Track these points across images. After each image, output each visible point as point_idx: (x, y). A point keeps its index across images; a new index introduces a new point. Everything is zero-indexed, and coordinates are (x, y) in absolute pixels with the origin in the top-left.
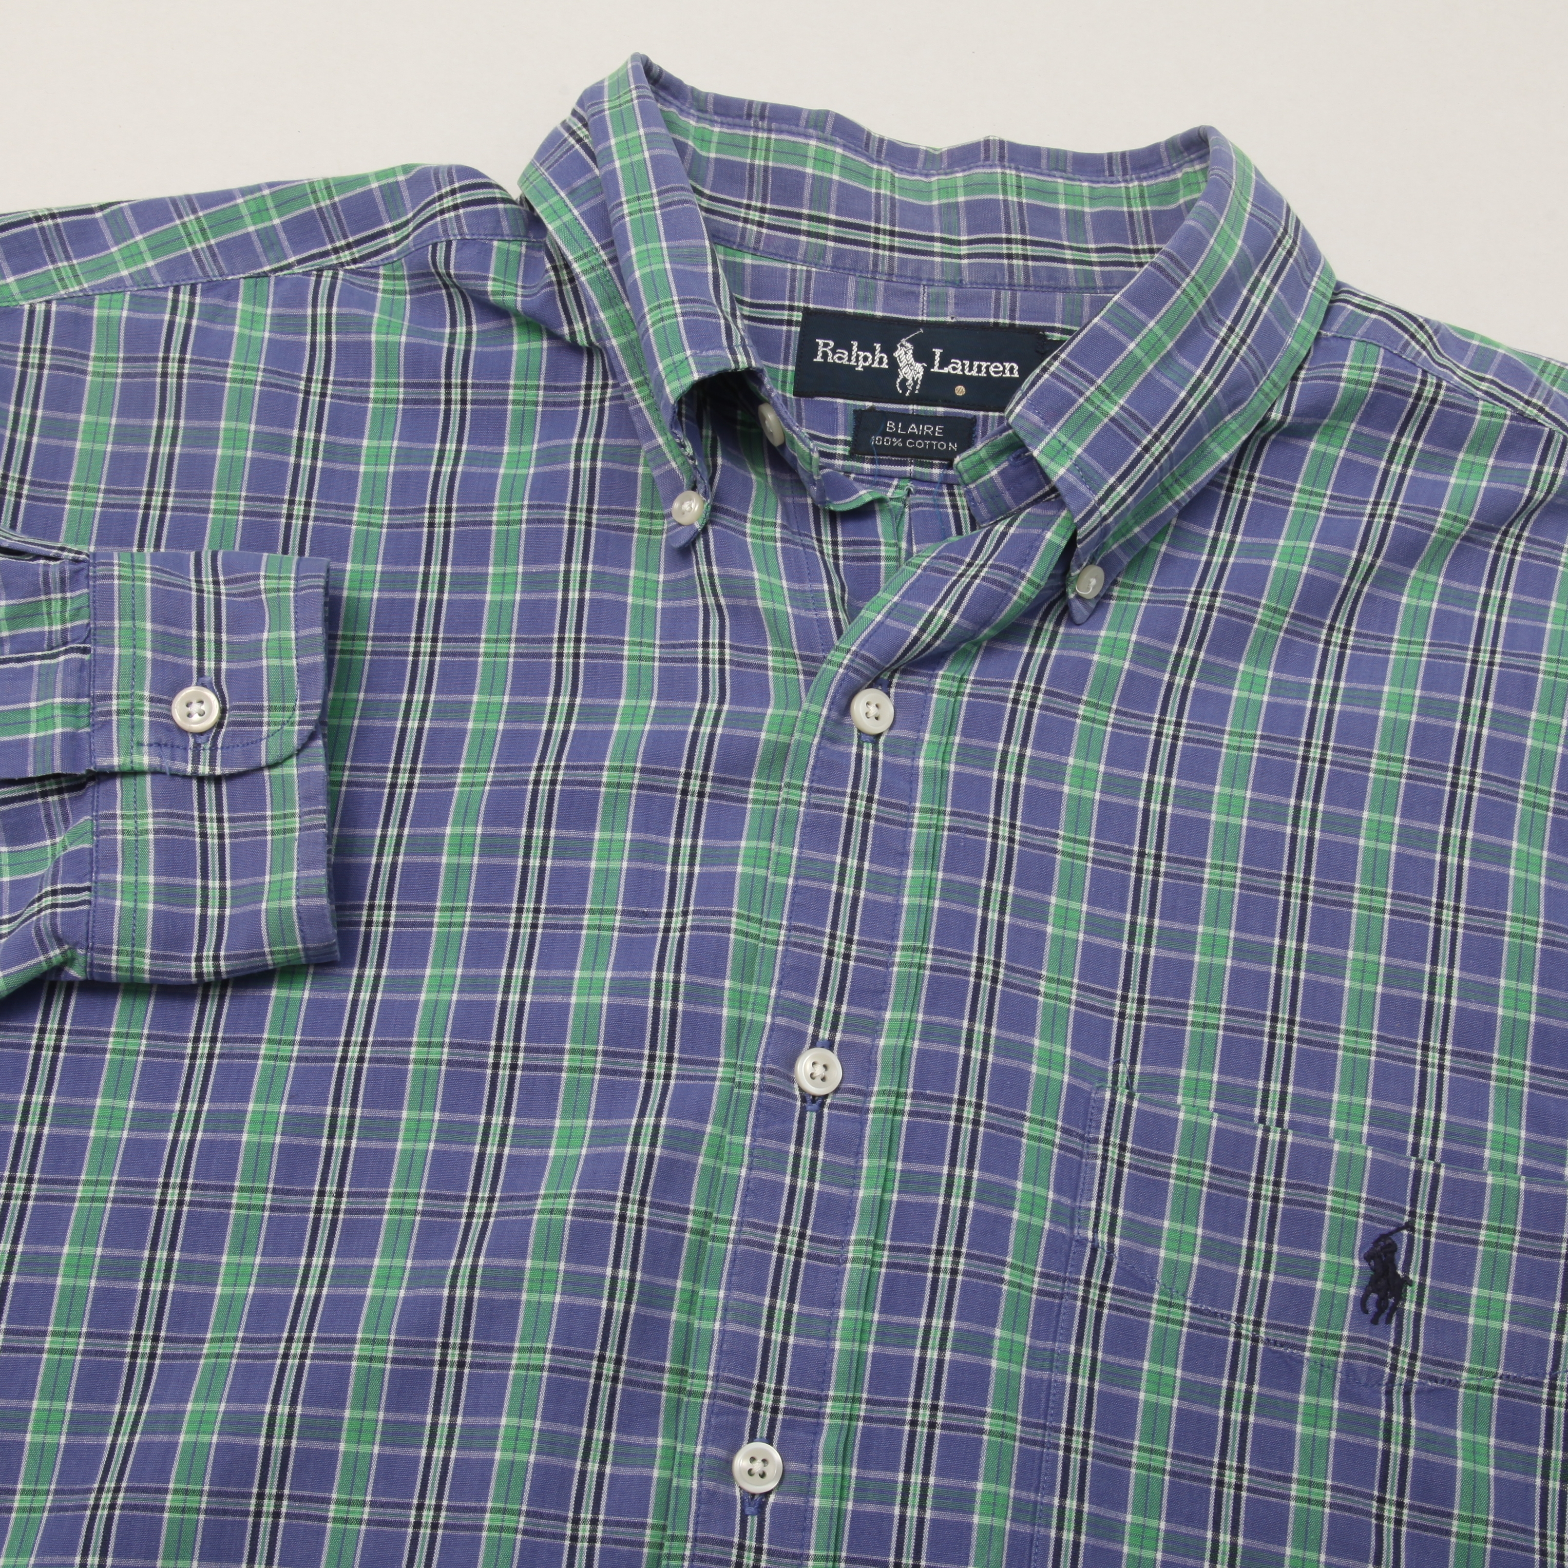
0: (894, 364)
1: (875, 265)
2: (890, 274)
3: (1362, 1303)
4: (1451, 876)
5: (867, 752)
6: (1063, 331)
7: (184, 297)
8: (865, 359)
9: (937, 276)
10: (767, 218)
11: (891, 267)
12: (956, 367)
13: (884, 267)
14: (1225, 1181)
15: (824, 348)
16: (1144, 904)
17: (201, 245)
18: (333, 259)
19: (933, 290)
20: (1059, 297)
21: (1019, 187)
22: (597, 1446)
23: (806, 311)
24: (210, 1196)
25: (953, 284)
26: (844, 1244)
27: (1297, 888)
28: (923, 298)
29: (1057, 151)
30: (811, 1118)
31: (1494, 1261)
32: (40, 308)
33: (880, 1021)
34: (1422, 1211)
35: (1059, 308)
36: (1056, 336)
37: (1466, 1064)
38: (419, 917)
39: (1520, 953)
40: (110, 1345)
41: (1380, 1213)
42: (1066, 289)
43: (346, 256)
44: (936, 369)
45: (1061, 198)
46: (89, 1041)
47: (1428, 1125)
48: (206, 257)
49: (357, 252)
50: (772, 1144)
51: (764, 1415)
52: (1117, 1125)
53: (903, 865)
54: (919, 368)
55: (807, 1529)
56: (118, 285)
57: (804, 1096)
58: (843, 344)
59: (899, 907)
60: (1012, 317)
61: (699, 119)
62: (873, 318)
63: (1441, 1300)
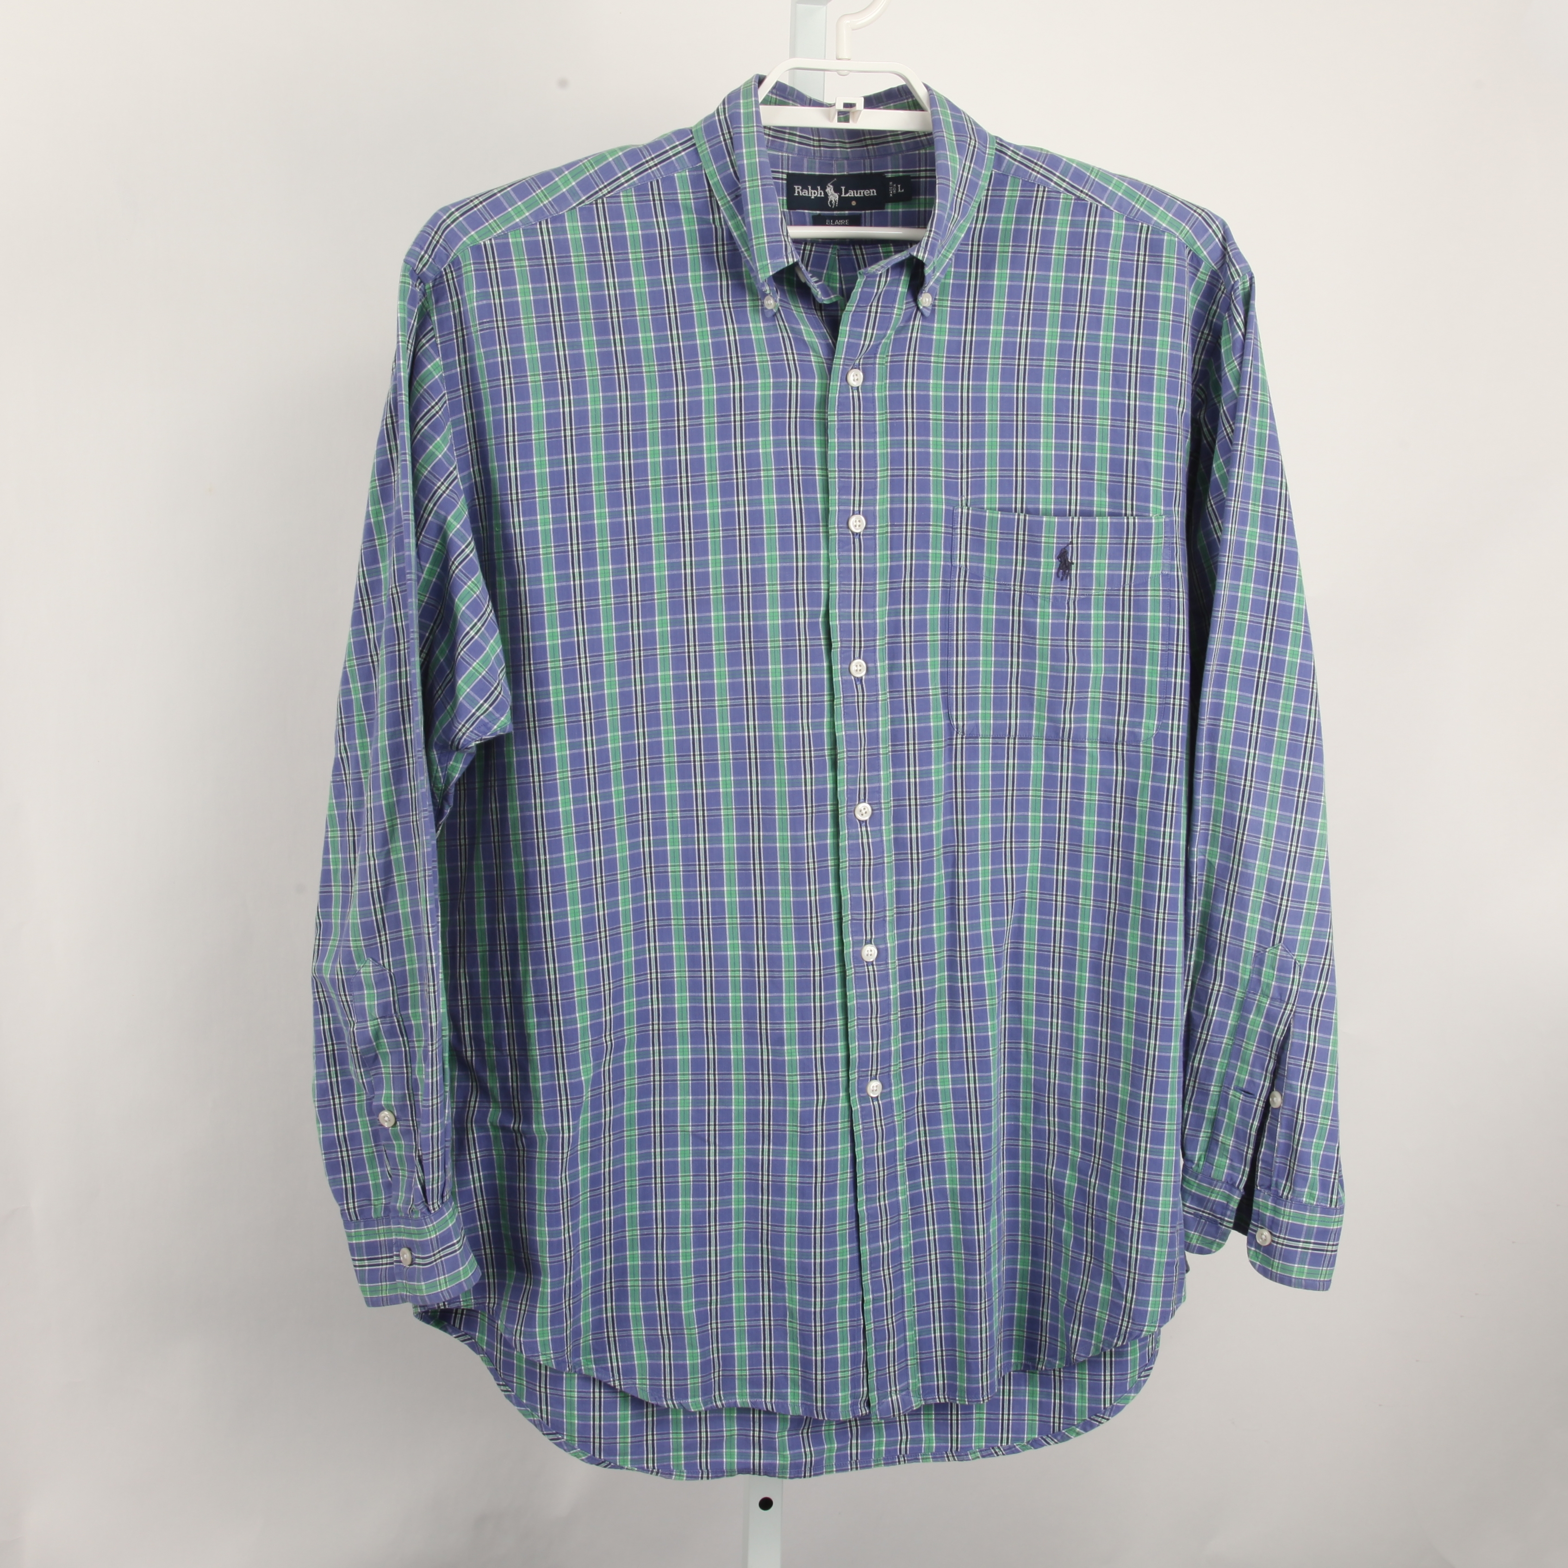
0: (826, 194)
3: (1057, 574)
4: (1076, 404)
5: (856, 394)
7: (544, 226)
12: (851, 194)
14: (1005, 536)
15: (798, 189)
16: (965, 434)
17: (546, 202)
18: (600, 194)
19: (838, 162)
22: (804, 670)
23: (788, 174)
24: (647, 597)
25: (846, 159)
26: (875, 584)
27: (1020, 418)
28: (835, 166)
30: (857, 540)
31: (1101, 550)
32: (488, 243)
33: (875, 500)
34: (1075, 536)
37: (1086, 476)
38: (699, 479)
39: (1103, 431)
40: (625, 656)
41: (1061, 541)
42: (891, 154)
43: (605, 191)
46: (589, 546)
47: (1073, 501)
48: (549, 207)
49: (609, 189)
50: (845, 554)
51: (857, 650)
52: (964, 521)
53: (875, 437)
54: (837, 195)
55: (877, 685)
56: (516, 227)
57: (853, 533)
58: (805, 187)
59: (875, 454)
60: (871, 170)
63: (1084, 566)
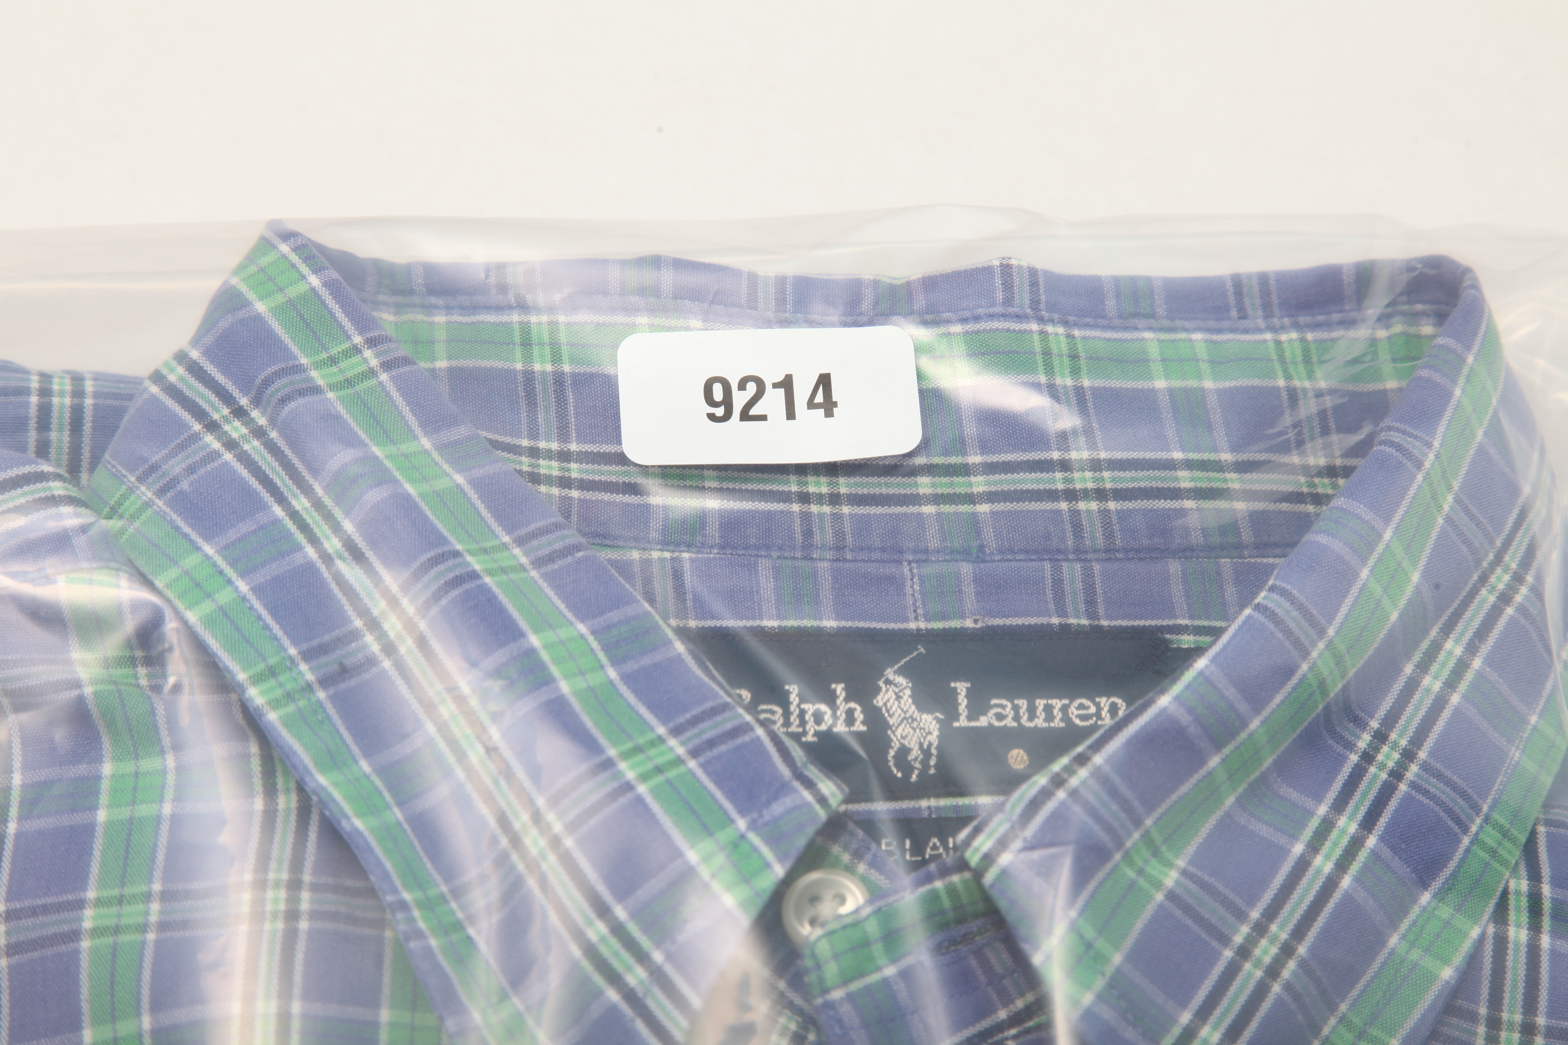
1: (808, 533)
2: (839, 548)
6: (1198, 631)
8: (818, 718)
9: (933, 543)
10: (575, 470)
11: (839, 535)
13: (824, 536)
19: (928, 570)
20: (1174, 567)
21: (1074, 357)
25: (965, 554)
28: (912, 588)
29: (1133, 281)
35: (1177, 590)
36: (1187, 641)
42: (1185, 552)
44: (963, 722)
45: (1156, 367)
54: (930, 722)
60: (1092, 614)
61: (399, 309)
62: (818, 634)
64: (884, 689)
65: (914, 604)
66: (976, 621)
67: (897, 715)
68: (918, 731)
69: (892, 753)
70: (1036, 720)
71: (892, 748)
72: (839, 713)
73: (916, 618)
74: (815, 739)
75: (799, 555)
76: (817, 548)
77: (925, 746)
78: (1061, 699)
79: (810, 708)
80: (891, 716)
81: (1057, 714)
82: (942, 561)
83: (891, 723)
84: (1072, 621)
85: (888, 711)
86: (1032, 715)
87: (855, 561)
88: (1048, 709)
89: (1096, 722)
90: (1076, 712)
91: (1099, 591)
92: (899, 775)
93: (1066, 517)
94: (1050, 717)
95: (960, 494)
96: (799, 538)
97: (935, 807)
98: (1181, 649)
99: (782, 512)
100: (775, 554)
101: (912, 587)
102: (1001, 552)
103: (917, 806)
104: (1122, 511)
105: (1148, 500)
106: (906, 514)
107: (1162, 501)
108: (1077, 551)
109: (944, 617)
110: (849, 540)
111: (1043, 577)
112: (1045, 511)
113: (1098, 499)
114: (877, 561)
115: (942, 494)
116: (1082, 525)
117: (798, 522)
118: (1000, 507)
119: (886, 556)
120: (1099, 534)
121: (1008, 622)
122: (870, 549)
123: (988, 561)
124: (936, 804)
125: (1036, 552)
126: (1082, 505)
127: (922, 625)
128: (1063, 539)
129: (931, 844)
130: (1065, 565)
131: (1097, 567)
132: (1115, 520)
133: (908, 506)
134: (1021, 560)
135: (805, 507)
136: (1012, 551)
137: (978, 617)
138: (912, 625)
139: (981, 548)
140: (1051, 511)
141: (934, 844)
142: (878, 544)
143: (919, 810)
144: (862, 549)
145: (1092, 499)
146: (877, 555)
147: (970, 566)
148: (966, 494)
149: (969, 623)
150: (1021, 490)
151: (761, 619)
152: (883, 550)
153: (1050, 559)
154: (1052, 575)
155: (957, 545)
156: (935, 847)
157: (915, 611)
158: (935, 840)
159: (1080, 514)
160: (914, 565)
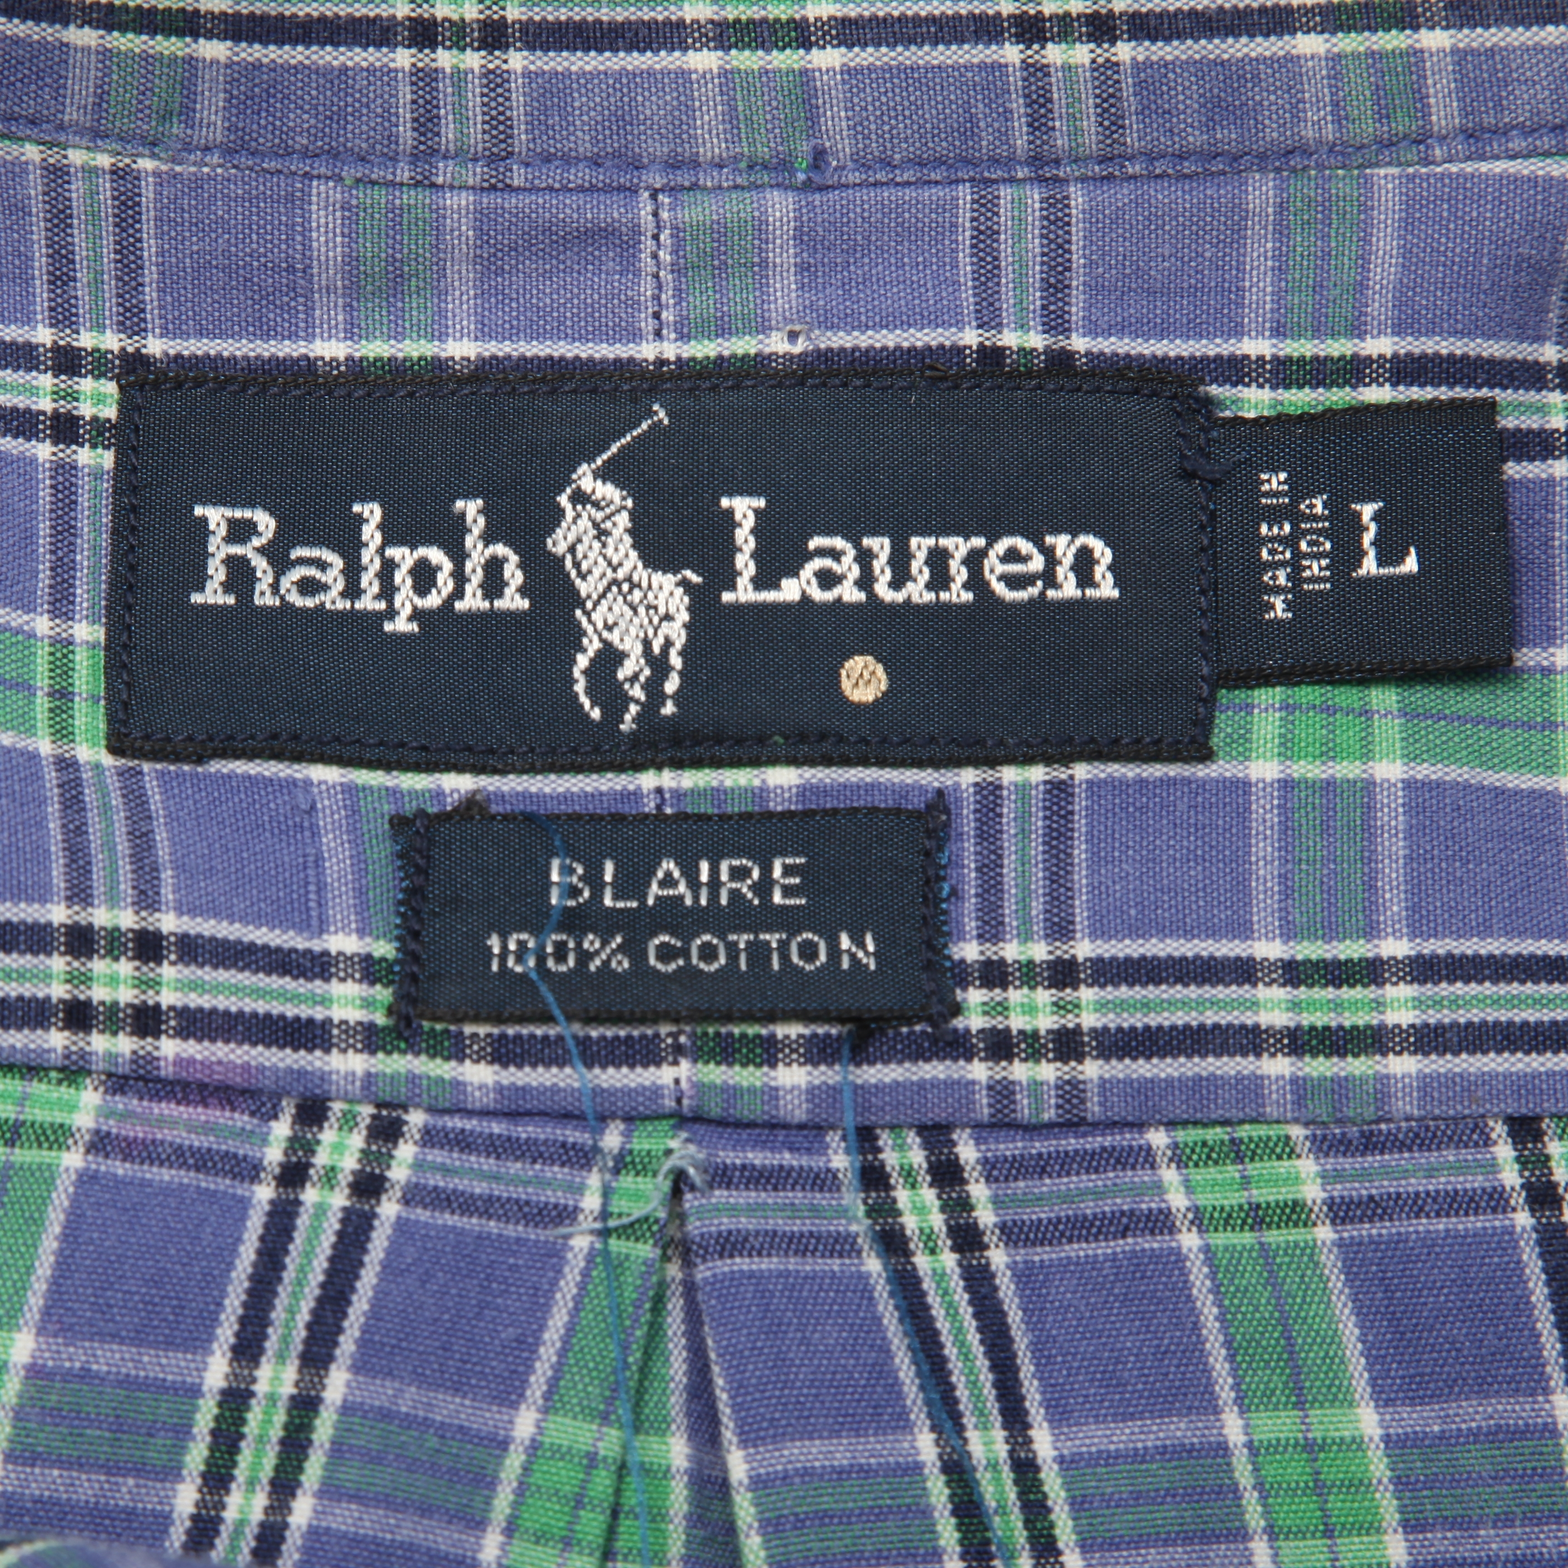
64: (570, 514)
65: (657, 298)
66: (793, 336)
67: (597, 572)
68: (642, 610)
69: (582, 661)
70: (910, 585)
71: (584, 651)
72: (469, 566)
73: (658, 334)
74: (414, 627)
75: (404, 173)
76: (445, 157)
77: (656, 649)
78: (967, 538)
79: (404, 556)
80: (583, 577)
81: (960, 574)
82: (729, 188)
83: (583, 594)
84: (1010, 339)
85: (577, 565)
86: (900, 578)
87: (533, 190)
88: (938, 559)
89: (1043, 594)
90: (1001, 568)
91: (1077, 260)
92: (596, 714)
93: (1015, 79)
94: (940, 580)
95: (777, 20)
96: (406, 134)
97: (671, 791)
98: (1244, 421)
99: (370, 70)
100: (350, 173)
101: (655, 256)
102: (862, 164)
103: (631, 787)
104: (1148, 64)
105: (1210, 39)
106: (650, 73)
107: (1244, 40)
108: (1036, 160)
109: (723, 330)
110: (521, 138)
111: (954, 225)
112: (968, 67)
113: (1092, 37)
114: (581, 189)
115: (737, 21)
116: (1050, 101)
117: (405, 94)
118: (866, 56)
119: (601, 177)
120: (1089, 125)
121: (863, 340)
122: (568, 160)
123: (833, 188)
124: (673, 784)
125: (940, 162)
126: (1054, 54)
127: (671, 350)
128: (1004, 135)
129: (660, 874)
130: (1006, 192)
131: (1078, 198)
132: (1127, 84)
133: (656, 51)
134: (908, 184)
135: (424, 58)
136: (887, 163)
137: (797, 328)
138: (647, 351)
139: (819, 157)
140: (982, 66)
141: (668, 874)
142: (585, 147)
143: (636, 795)
144: (548, 159)
145: (1079, 39)
146: (581, 175)
147: (791, 197)
148: (791, 20)
149: (777, 344)
150: (916, 17)
151: (310, 338)
152: (595, 162)
153: (972, 180)
154: (973, 219)
155: (763, 151)
156: (668, 881)
157: (657, 315)
158: (669, 865)
159: (1048, 75)
160: (664, 199)
